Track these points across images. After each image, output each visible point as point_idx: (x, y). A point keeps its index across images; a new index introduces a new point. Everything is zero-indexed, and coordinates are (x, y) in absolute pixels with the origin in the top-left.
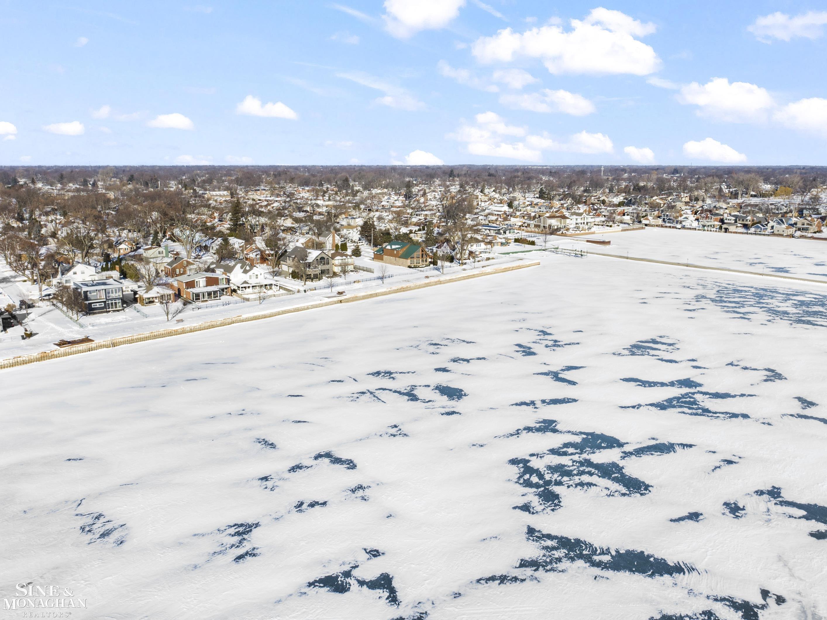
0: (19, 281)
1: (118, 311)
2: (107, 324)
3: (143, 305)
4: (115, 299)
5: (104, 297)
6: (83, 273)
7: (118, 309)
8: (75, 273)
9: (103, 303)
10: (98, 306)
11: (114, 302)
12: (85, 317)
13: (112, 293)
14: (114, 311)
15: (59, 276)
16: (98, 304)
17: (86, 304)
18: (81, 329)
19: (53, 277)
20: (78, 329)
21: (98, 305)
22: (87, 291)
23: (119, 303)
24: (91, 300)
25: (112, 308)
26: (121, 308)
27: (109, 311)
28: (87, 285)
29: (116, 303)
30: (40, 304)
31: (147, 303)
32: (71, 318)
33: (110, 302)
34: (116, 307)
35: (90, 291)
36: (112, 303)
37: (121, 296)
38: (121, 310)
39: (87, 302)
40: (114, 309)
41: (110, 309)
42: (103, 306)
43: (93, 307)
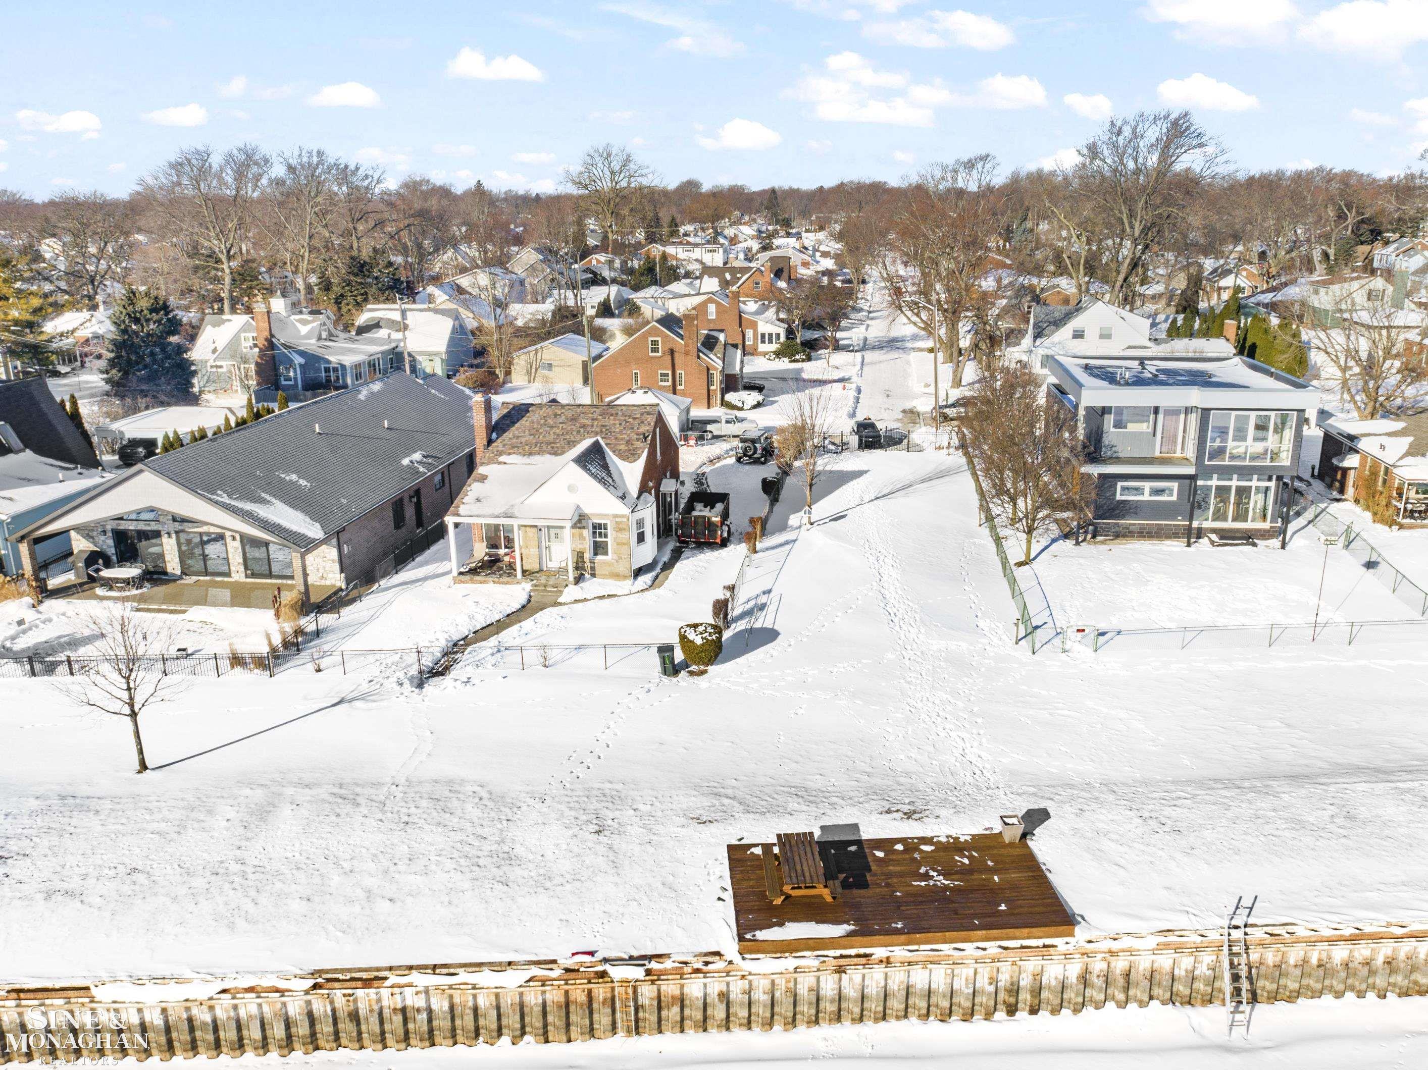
0: (921, 350)
1: (1249, 538)
3: (1391, 523)
4: (1245, 472)
5: (1191, 454)
6: (1105, 336)
7: (1254, 525)
8: (1078, 335)
9: (1175, 485)
10: (1146, 497)
11: (1234, 483)
12: (1069, 543)
13: (1240, 435)
14: (1227, 537)
15: (1027, 341)
16: (1147, 485)
17: (1089, 476)
18: (1026, 649)
19: (1008, 345)
20: (1011, 642)
21: (1146, 493)
22: (1105, 411)
23: (1261, 492)
24: (1117, 460)
25: (1219, 515)
26: (1266, 525)
27: (1200, 533)
28: (1110, 378)
29: (1243, 492)
30: (921, 434)
31: (1411, 514)
32: (998, 541)
33: (1214, 482)
34: (1240, 516)
35: (1120, 411)
36: (1222, 491)
37: (1285, 460)
38: (1265, 535)
39: (1095, 470)
40: (1229, 524)
41: (1210, 524)
42: (1174, 498)
43: (1118, 497)
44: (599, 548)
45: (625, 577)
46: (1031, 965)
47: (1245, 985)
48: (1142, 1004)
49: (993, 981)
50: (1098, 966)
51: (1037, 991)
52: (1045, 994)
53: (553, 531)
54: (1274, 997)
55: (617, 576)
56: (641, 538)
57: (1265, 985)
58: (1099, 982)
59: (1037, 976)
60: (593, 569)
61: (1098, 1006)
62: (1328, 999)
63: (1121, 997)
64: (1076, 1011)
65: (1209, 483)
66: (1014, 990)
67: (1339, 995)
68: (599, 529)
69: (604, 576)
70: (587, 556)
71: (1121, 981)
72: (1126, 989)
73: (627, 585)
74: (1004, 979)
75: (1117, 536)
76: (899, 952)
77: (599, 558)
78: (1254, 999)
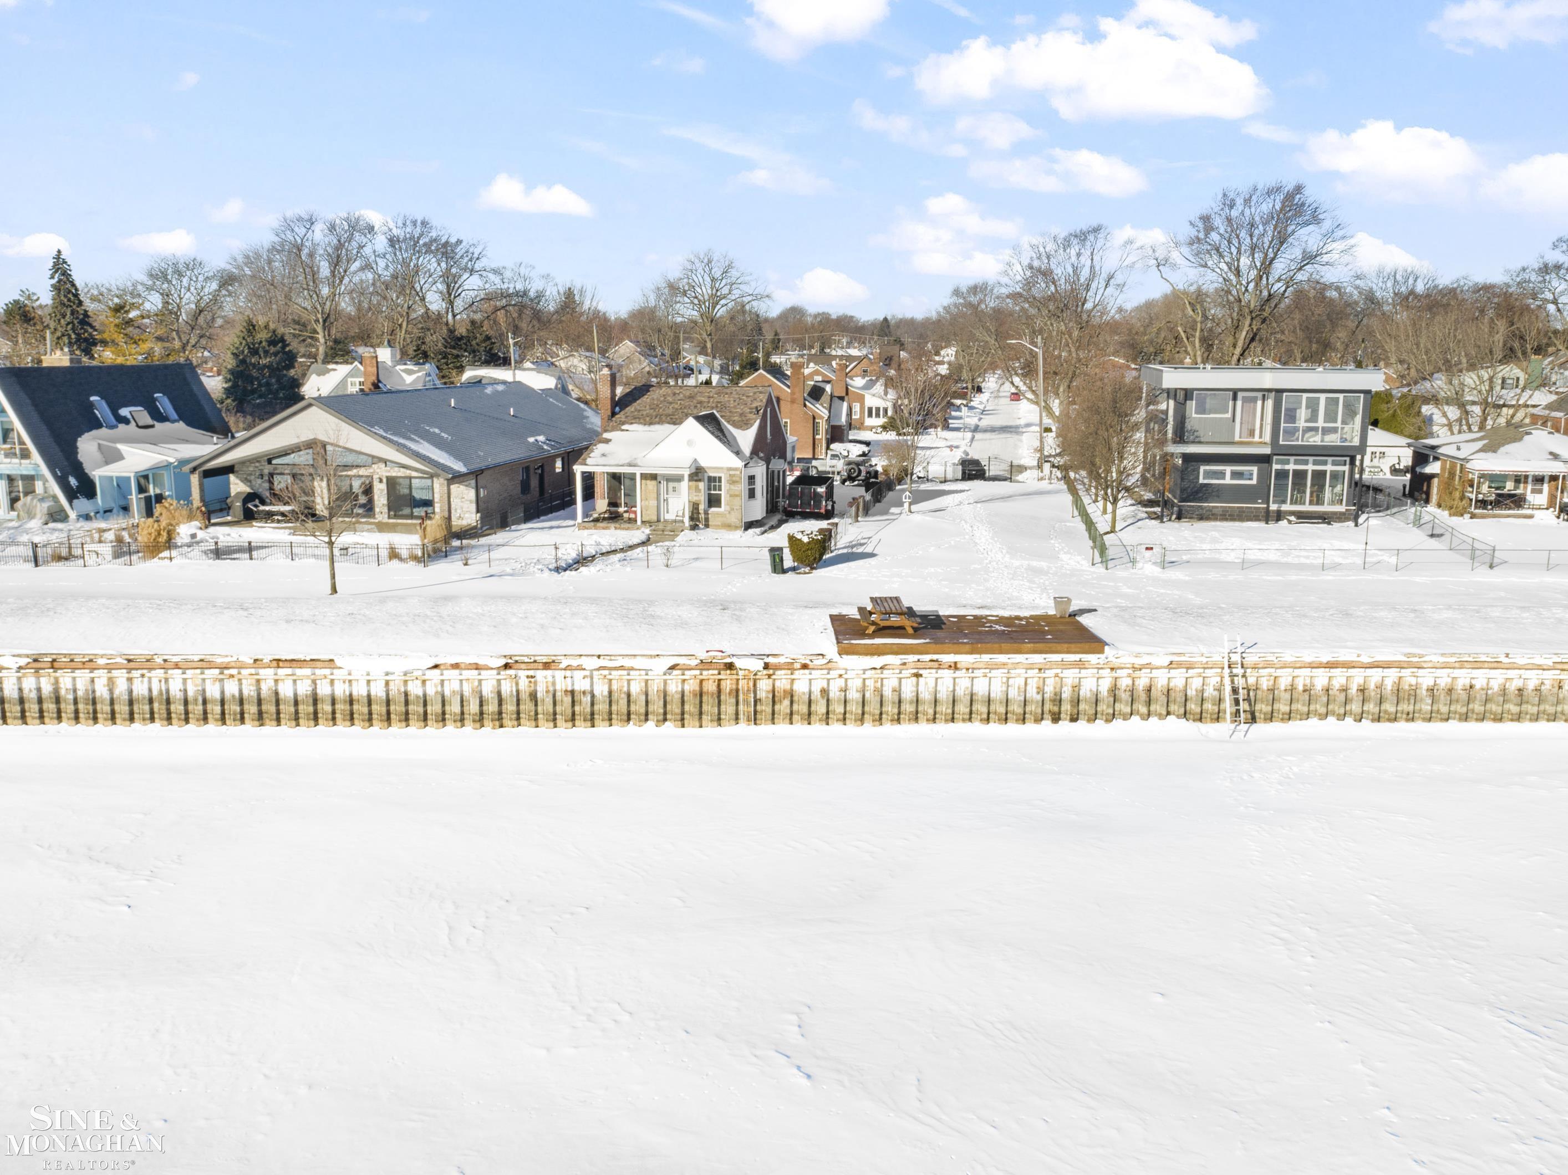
1: (1324, 520)
2: (1244, 565)
4: (1319, 453)
5: (1267, 437)
7: (1326, 508)
9: (1254, 469)
10: (1228, 480)
11: (1310, 468)
12: (1154, 524)
14: (1303, 517)
16: (1228, 469)
17: (1173, 458)
18: (1100, 569)
20: (1086, 565)
21: (1227, 476)
22: (1187, 396)
23: (1336, 476)
24: (1199, 443)
25: (1296, 500)
26: (1340, 510)
27: (1279, 516)
29: (1319, 477)
31: (1481, 504)
32: (1090, 523)
33: (1291, 466)
34: (1317, 500)
36: (1300, 475)
38: (1341, 519)
40: (1307, 508)
41: (1286, 507)
42: (1254, 482)
43: (1201, 481)
44: (714, 501)
45: (736, 528)
46: (1070, 676)
47: (1244, 706)
48: (1161, 717)
49: (1040, 690)
50: (1125, 683)
51: (1077, 701)
52: (1082, 706)
53: (671, 485)
54: (1270, 718)
55: (729, 527)
56: (752, 494)
57: (1262, 708)
58: (1125, 696)
59: (1076, 688)
60: (707, 520)
61: (1126, 717)
62: (1314, 721)
63: (1144, 710)
64: (1108, 721)
65: (1287, 467)
66: (1058, 701)
67: (1324, 717)
68: (713, 482)
69: (717, 527)
70: (702, 508)
71: (1143, 697)
72: (1149, 703)
73: (739, 533)
74: (1049, 690)
75: (1201, 518)
76: (965, 659)
77: (713, 510)
78: (1253, 719)
